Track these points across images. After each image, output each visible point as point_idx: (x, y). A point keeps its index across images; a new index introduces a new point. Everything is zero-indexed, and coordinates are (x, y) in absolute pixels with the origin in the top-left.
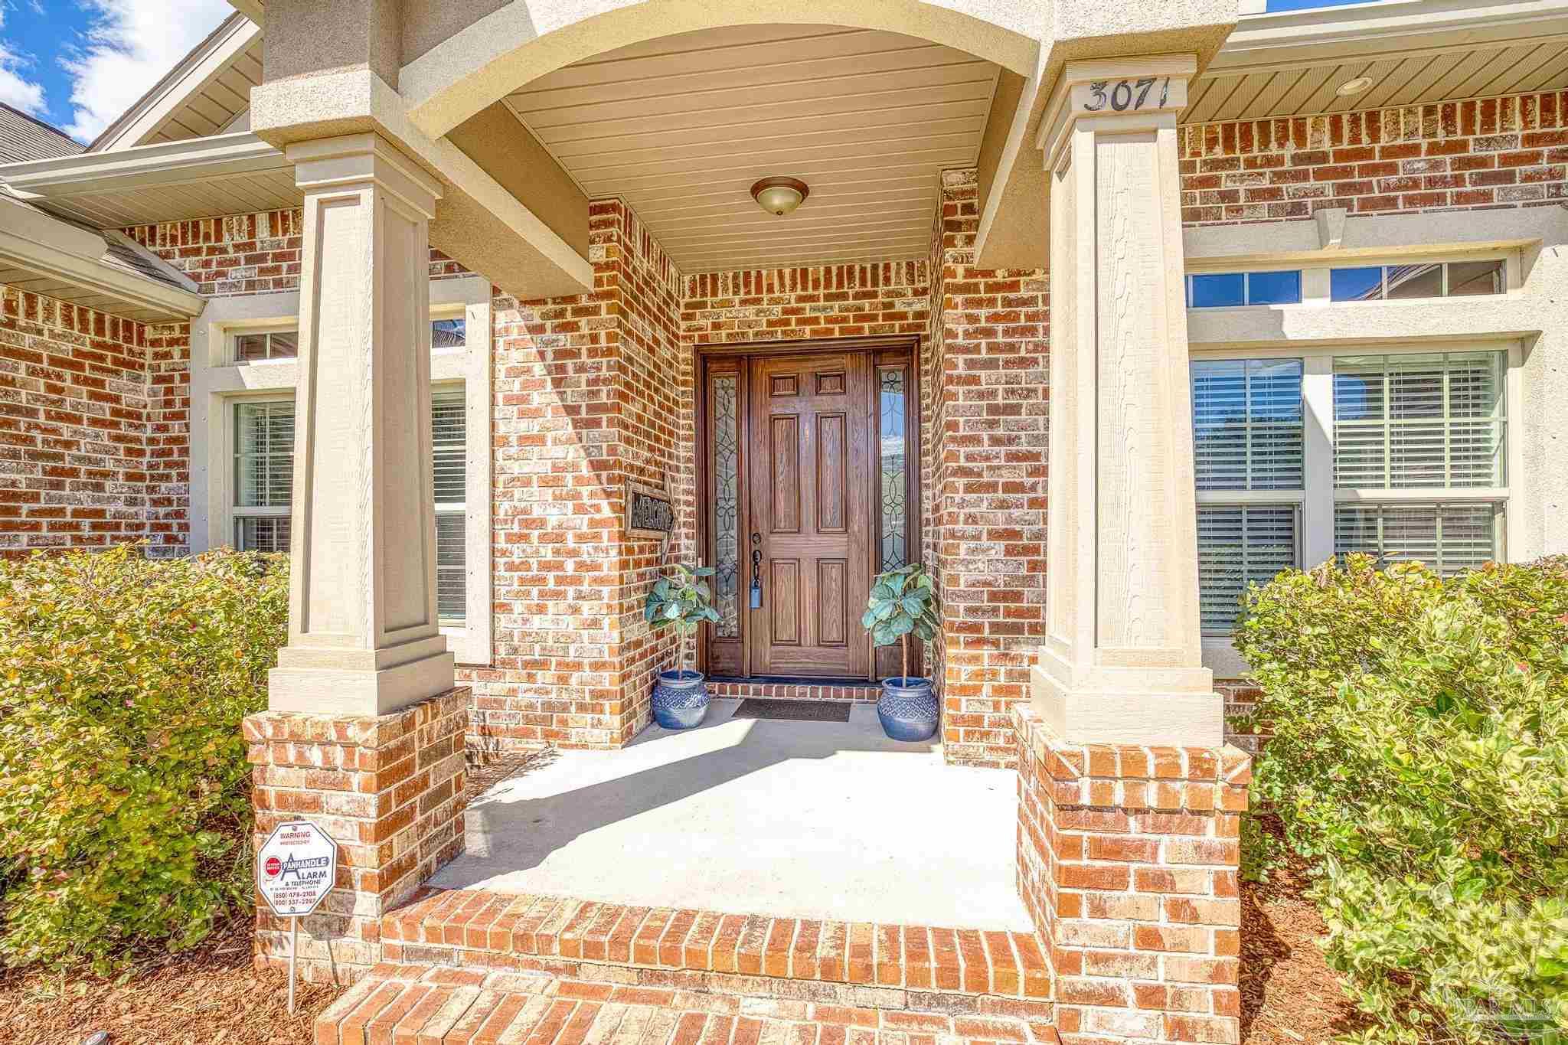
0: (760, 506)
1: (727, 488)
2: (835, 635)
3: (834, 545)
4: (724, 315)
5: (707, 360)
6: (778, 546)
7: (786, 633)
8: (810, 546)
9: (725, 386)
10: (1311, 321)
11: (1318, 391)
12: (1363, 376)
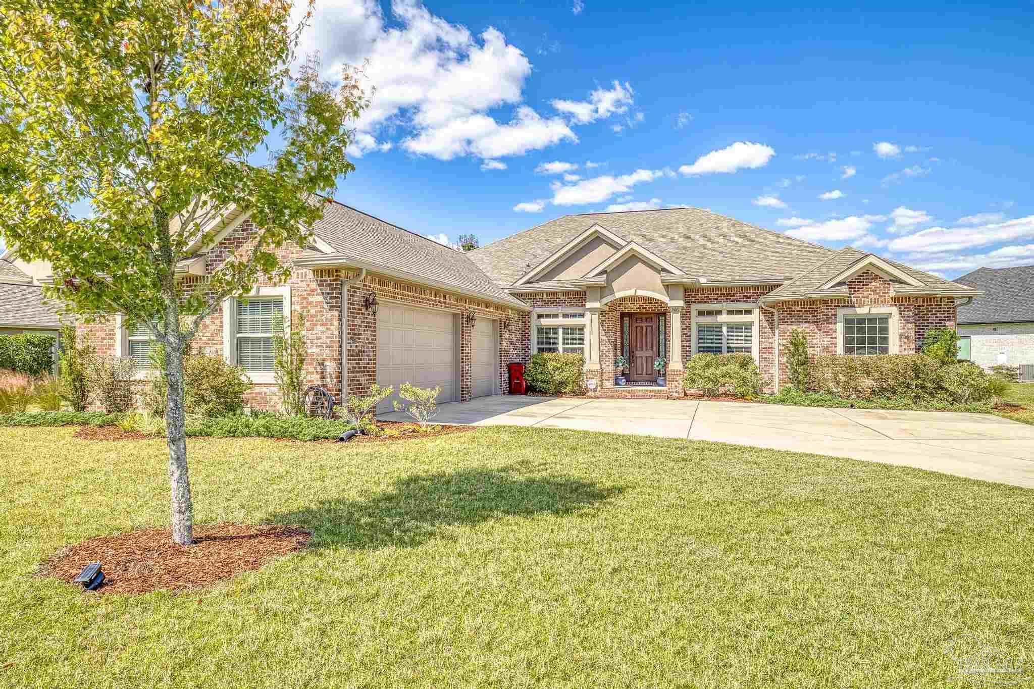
0: (634, 345)
1: (626, 343)
2: (650, 372)
3: (649, 354)
4: (627, 306)
5: (623, 315)
6: (638, 354)
7: (639, 372)
8: (644, 354)
9: (626, 319)
10: (723, 318)
11: (725, 329)
12: (731, 327)
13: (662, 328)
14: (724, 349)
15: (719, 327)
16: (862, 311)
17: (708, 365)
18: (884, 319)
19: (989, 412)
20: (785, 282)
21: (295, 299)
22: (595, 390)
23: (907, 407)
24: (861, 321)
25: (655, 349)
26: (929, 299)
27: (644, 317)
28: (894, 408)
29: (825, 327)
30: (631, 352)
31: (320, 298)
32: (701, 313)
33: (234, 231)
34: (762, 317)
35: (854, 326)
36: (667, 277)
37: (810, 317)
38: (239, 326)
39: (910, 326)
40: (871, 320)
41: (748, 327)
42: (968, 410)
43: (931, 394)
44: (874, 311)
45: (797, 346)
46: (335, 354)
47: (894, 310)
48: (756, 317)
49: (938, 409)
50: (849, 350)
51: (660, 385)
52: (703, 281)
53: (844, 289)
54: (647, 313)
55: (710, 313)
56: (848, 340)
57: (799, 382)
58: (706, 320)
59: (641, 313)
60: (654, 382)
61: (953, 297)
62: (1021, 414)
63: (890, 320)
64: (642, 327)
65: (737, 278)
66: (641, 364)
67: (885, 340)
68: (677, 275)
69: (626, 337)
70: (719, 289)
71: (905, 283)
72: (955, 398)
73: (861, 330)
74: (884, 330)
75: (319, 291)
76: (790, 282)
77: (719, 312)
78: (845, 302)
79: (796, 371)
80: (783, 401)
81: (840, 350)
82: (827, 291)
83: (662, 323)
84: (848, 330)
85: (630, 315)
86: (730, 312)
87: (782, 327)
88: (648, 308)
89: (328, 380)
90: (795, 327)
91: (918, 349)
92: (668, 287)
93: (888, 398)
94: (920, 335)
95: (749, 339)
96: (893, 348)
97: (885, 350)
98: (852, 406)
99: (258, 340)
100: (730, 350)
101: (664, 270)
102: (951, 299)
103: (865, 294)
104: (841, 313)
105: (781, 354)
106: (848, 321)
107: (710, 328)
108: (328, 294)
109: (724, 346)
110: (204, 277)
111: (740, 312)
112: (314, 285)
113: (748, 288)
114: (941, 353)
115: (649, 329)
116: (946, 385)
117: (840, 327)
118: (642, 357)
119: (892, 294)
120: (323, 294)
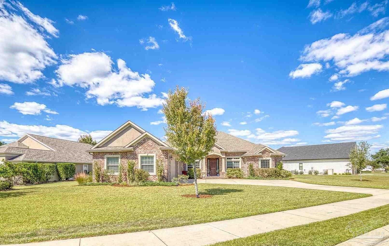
2: (215, 173)
3: (215, 168)
4: (209, 157)
7: (213, 173)
8: (213, 168)
10: (233, 160)
11: (233, 162)
12: (235, 162)
13: (217, 162)
14: (233, 167)
15: (232, 162)
16: (264, 159)
17: (231, 171)
18: (269, 160)
19: (289, 180)
20: (247, 152)
21: (157, 156)
22: (205, 177)
23: (274, 179)
24: (264, 161)
25: (216, 167)
26: (277, 156)
27: (213, 159)
28: (272, 179)
29: (257, 162)
30: (210, 168)
31: (163, 156)
32: (228, 159)
33: (141, 141)
34: (242, 160)
35: (263, 162)
36: (222, 150)
37: (253, 160)
38: (142, 162)
39: (274, 162)
40: (266, 161)
41: (238, 162)
42: (285, 179)
43: (278, 176)
44: (267, 158)
45: (251, 166)
46: (167, 169)
47: (271, 159)
48: (240, 160)
49: (280, 179)
50: (262, 167)
51: (218, 176)
52: (229, 151)
53: (261, 154)
54: (214, 158)
55: (230, 159)
56: (262, 165)
57: (252, 174)
58: (229, 160)
59: (213, 158)
60: (217, 175)
61: (282, 156)
62: (294, 180)
63: (270, 161)
64: (212, 162)
65: (236, 150)
66: (213, 171)
67: (269, 165)
68: (224, 150)
69: (209, 164)
70: (232, 153)
71: (273, 153)
72: (283, 177)
73: (264, 163)
74: (269, 163)
75: (163, 155)
76: (249, 152)
77: (232, 158)
78: (261, 157)
79: (251, 172)
80: (249, 178)
81: (260, 167)
82: (258, 154)
83: (217, 161)
84: (262, 163)
85: (209, 159)
86: (234, 158)
87: (247, 162)
88: (214, 157)
89: (165, 174)
90: (250, 162)
91: (275, 167)
92: (221, 152)
93: (270, 177)
94: (276, 164)
95: (239, 165)
96: (271, 167)
97: (269, 167)
98: (264, 179)
99: (147, 165)
100: (234, 167)
101: (221, 148)
102: (281, 156)
103: (265, 155)
104: (260, 159)
105: (247, 168)
106: (261, 161)
107: (230, 162)
108: (165, 155)
109: (233, 166)
110: (133, 151)
111: (236, 158)
112: (162, 153)
113: (238, 153)
114: (280, 168)
115: (214, 162)
116: (281, 174)
117: (260, 162)
118: (212, 169)
119: (270, 155)
120: (164, 155)
